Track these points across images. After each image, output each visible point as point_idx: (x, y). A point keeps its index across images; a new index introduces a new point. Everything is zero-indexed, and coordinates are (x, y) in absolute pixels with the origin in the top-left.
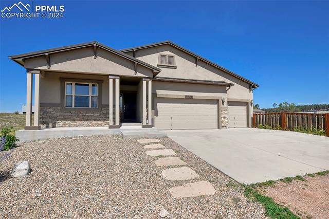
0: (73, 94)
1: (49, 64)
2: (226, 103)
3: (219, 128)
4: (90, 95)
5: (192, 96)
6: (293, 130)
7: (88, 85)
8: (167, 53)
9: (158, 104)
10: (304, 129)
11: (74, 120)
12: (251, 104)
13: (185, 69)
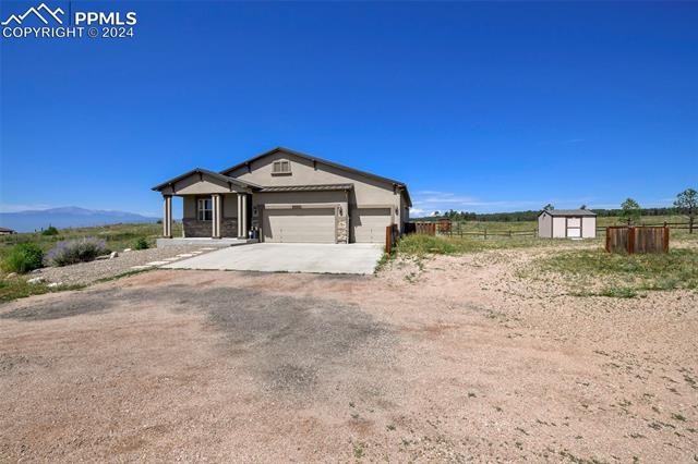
0: (204, 210)
1: (174, 190)
2: (344, 212)
3: (336, 242)
5: (300, 206)
12: (397, 211)
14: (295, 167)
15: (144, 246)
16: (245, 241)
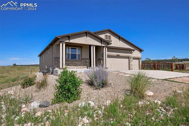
0: (70, 53)
1: (69, 39)
2: (132, 58)
3: (129, 69)
4: (77, 54)
5: (119, 55)
6: (159, 70)
7: (76, 49)
8: (108, 34)
10: (164, 69)
11: (71, 66)
12: (141, 59)
13: (115, 42)
14: (113, 38)
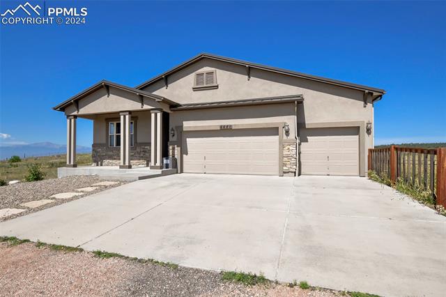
0: (115, 134)
1: (78, 109)
5: (231, 126)
8: (205, 69)
9: (187, 139)
12: (368, 130)
14: (222, 76)
15: (38, 177)
16: (159, 172)
